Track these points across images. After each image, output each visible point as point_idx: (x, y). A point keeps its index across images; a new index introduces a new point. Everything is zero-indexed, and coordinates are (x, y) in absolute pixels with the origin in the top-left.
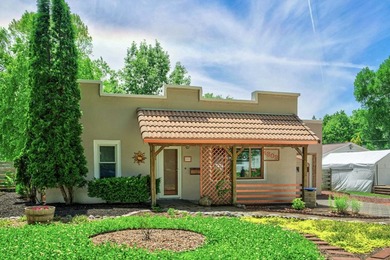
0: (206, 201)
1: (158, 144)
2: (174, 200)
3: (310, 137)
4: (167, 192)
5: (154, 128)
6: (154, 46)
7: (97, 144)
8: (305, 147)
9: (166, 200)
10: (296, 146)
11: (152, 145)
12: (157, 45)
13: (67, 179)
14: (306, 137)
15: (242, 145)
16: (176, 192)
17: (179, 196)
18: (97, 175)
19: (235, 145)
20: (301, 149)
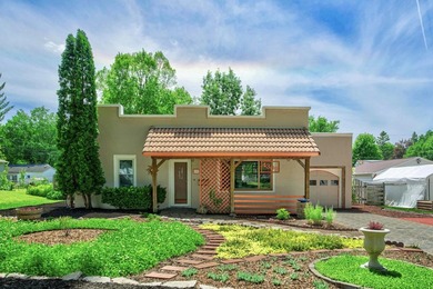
0: (202, 210)
1: (159, 157)
2: (183, 208)
3: (312, 149)
4: (177, 201)
5: (157, 143)
6: (227, 73)
7: (116, 159)
8: (307, 159)
9: (176, 208)
10: (298, 159)
11: (154, 158)
12: (231, 71)
13: (83, 187)
14: (308, 149)
15: (239, 157)
16: (185, 201)
17: (188, 205)
18: (116, 185)
19: (232, 157)
20: (303, 161)
